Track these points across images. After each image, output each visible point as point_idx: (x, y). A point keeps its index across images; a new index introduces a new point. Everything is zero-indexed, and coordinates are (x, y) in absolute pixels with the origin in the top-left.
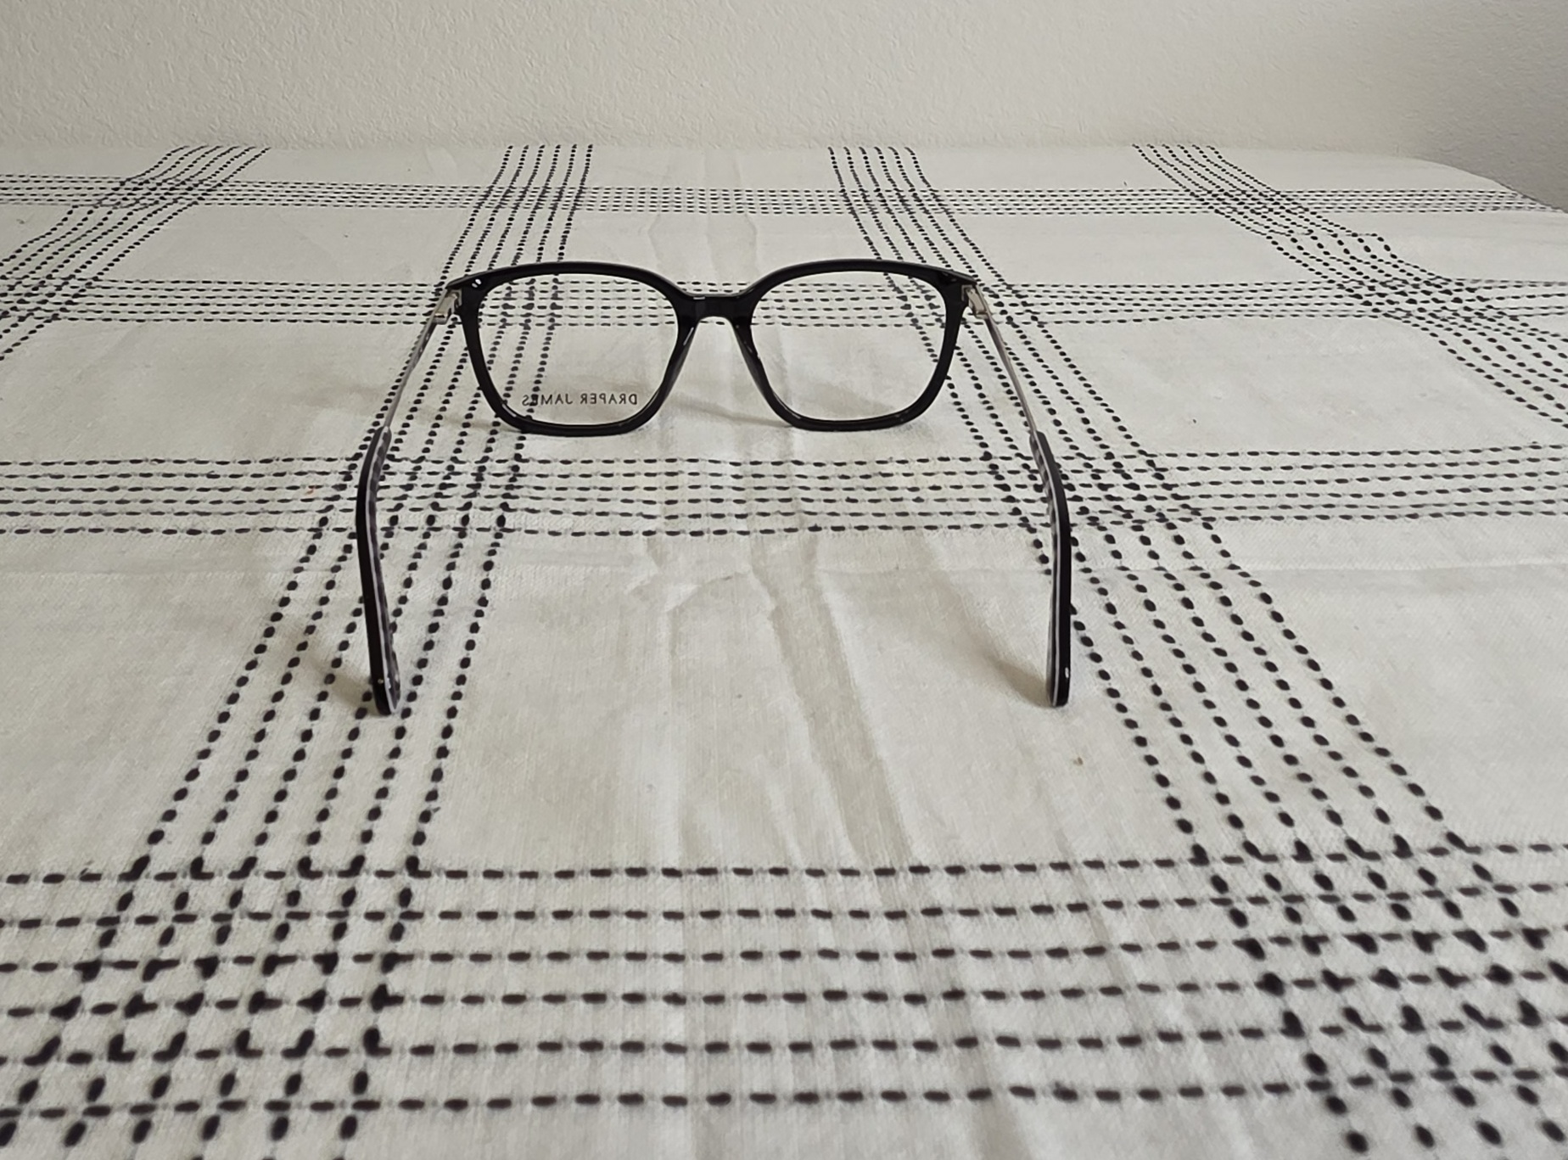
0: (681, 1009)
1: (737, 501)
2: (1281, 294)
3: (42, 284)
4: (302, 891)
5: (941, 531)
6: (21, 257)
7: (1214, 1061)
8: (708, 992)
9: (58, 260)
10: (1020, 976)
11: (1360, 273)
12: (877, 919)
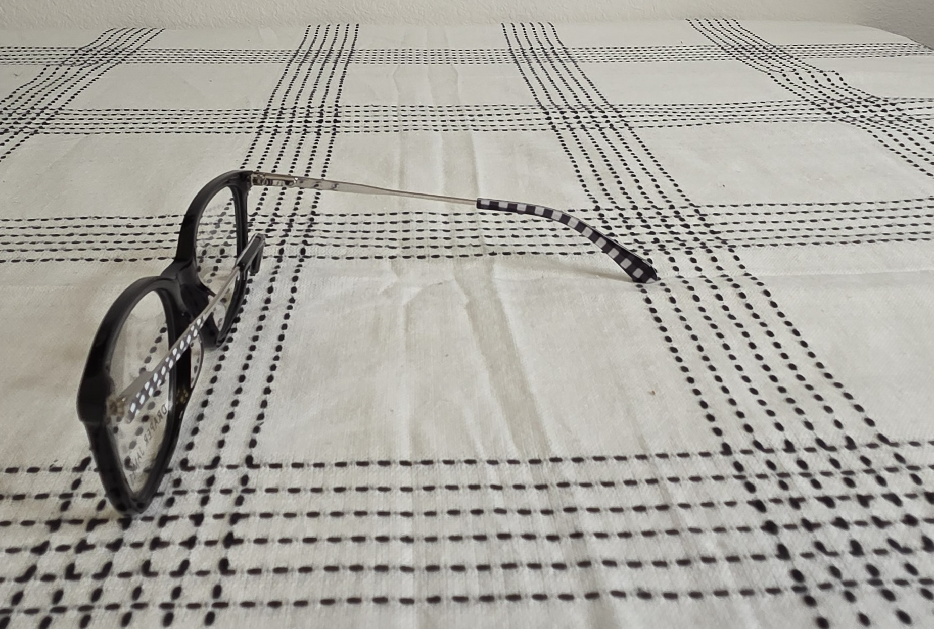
0: (411, 545)
1: (446, 239)
2: (776, 108)
3: (28, 112)
4: (183, 478)
5: (569, 256)
6: (16, 96)
7: (735, 574)
8: (428, 535)
9: (38, 97)
10: (617, 523)
11: (825, 95)
12: (530, 489)
